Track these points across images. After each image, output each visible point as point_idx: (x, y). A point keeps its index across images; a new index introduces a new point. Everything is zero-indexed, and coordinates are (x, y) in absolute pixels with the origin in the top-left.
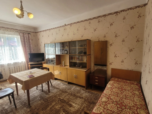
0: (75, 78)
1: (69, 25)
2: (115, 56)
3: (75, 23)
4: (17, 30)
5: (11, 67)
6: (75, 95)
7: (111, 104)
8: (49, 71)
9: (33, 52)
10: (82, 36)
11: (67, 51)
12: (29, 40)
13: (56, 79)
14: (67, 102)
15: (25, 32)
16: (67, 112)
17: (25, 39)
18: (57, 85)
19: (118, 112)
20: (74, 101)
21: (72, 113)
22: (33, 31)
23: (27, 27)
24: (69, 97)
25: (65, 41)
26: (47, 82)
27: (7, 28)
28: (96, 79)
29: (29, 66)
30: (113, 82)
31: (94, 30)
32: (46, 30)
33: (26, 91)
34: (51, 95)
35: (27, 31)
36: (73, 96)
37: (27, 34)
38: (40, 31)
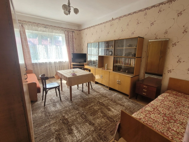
0: (118, 84)
1: (117, 18)
2: (179, 61)
3: (125, 16)
4: (63, 28)
5: (57, 65)
6: (115, 102)
7: (156, 114)
8: (90, 72)
9: (76, 52)
10: (133, 33)
11: (112, 52)
12: (73, 39)
13: (97, 83)
14: (106, 106)
15: (69, 30)
16: (104, 114)
17: (70, 37)
18: (97, 89)
19: (163, 123)
20: (114, 107)
21: (109, 116)
22: (76, 28)
23: (72, 25)
24: (109, 102)
25: (111, 40)
26: (87, 83)
27: (55, 26)
28: (144, 88)
29: (72, 66)
30: (168, 94)
31: (151, 24)
32: (90, 27)
33: (69, 87)
34: (90, 96)
35: (71, 29)
36: (114, 102)
37: (71, 32)
38: (83, 28)
